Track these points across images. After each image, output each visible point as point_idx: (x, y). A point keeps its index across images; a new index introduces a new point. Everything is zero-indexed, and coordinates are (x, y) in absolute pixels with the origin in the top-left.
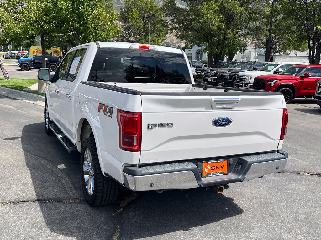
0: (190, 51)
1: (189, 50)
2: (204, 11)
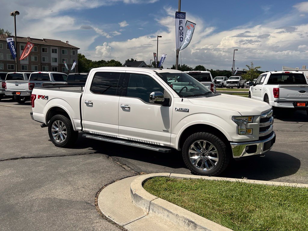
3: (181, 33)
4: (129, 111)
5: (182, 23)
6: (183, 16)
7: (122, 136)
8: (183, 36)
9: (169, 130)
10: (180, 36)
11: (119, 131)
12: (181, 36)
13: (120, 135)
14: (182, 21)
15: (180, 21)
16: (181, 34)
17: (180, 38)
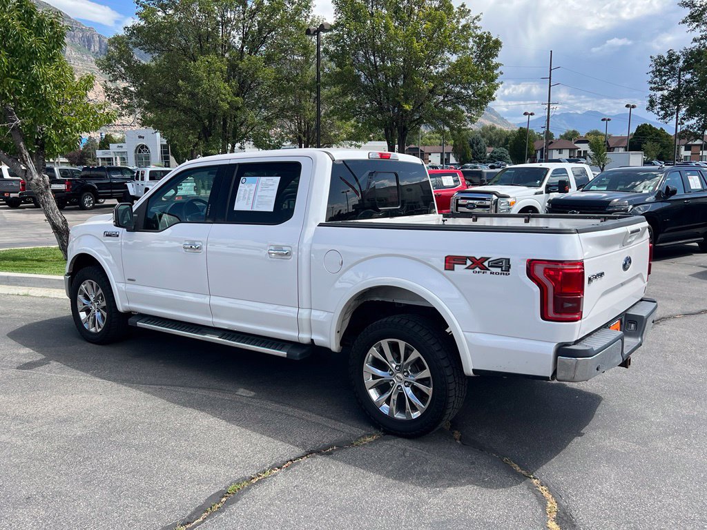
0: (122, 147)
1: (118, 147)
2: (202, 73)
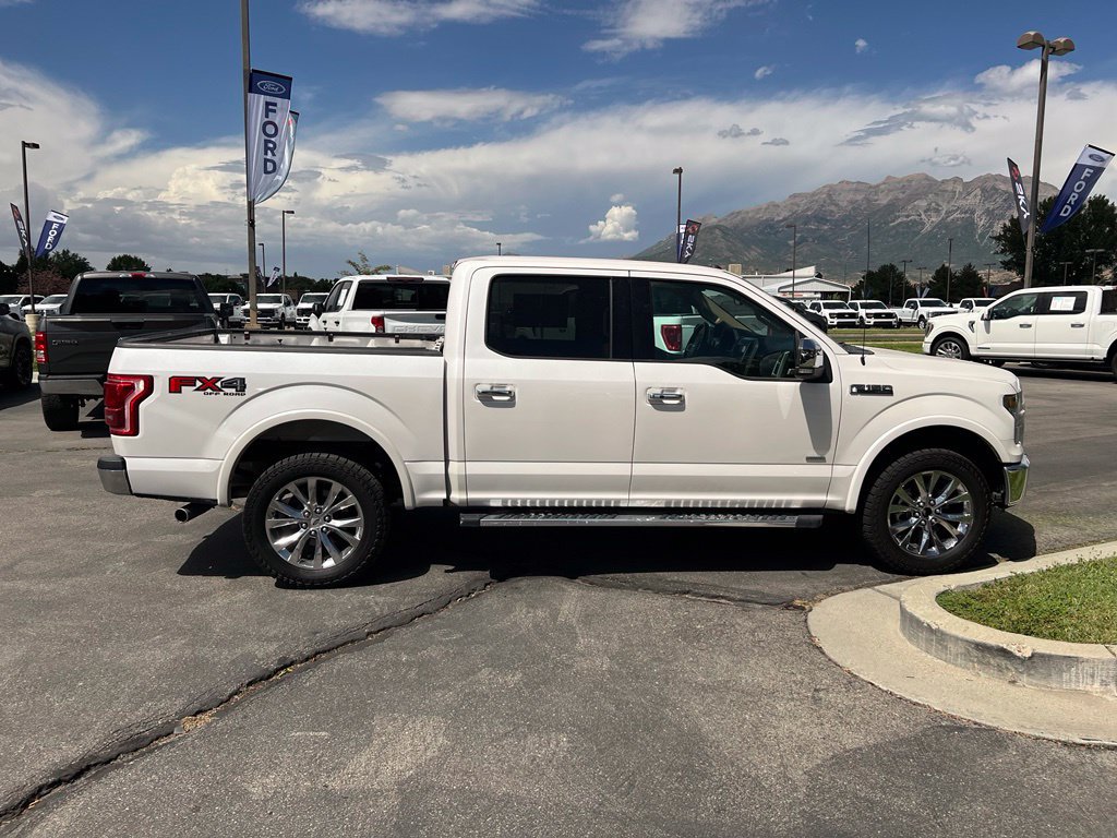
3: (271, 145)
4: (681, 407)
5: (274, 111)
6: (280, 90)
7: (645, 499)
8: (274, 155)
9: (828, 456)
10: (266, 154)
11: (631, 484)
12: (269, 156)
13: (633, 496)
14: (275, 105)
15: (267, 104)
16: (270, 148)
17: (266, 161)
